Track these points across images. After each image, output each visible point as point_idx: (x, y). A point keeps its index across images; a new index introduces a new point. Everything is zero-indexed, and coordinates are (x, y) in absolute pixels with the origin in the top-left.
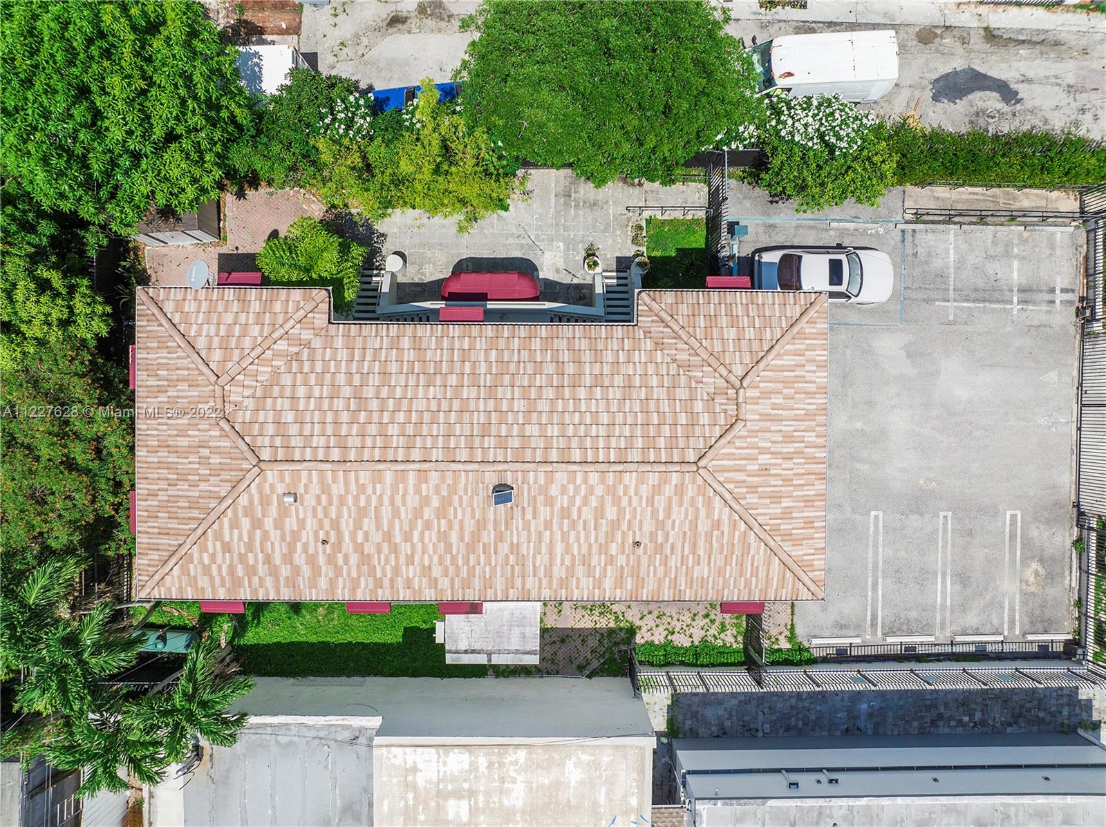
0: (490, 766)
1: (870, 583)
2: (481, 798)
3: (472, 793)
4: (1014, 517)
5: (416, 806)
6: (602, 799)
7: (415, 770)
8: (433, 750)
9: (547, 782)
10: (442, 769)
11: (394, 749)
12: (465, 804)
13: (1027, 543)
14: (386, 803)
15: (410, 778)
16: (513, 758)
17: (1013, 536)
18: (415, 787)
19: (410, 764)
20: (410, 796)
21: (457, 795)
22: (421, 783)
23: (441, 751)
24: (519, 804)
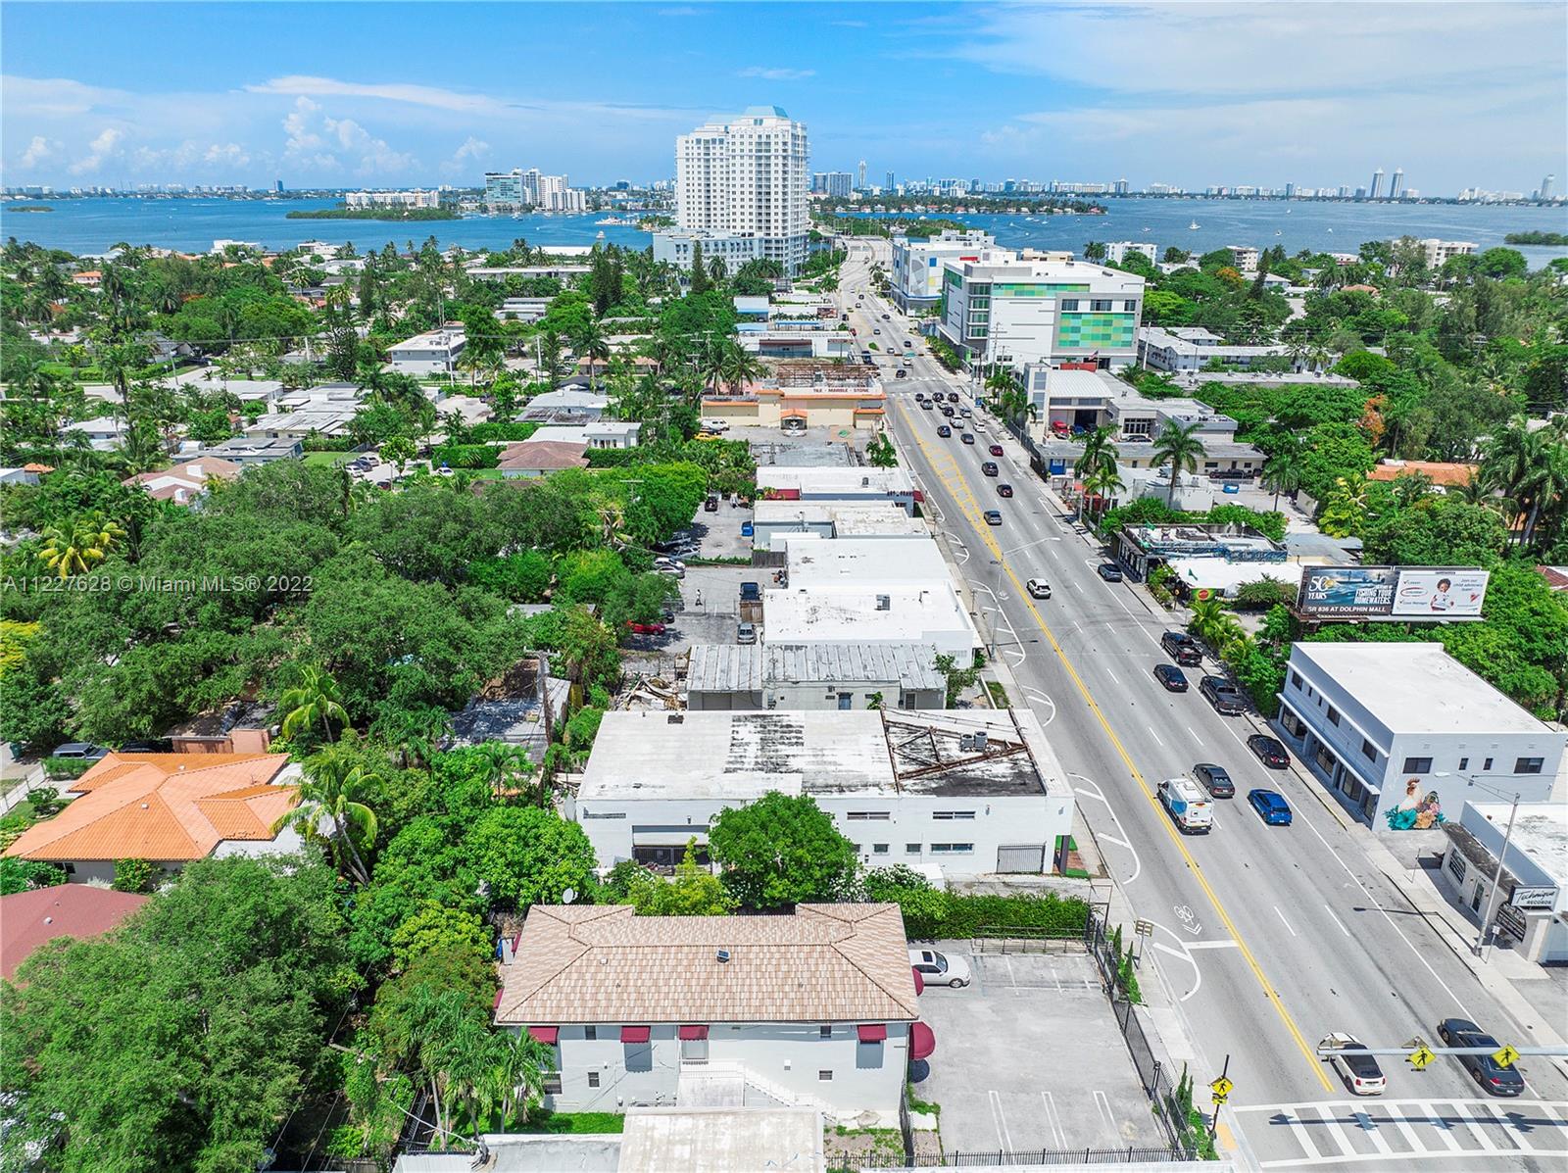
0: (707, 1126)
1: (999, 1133)
2: (699, 1145)
3: (692, 1141)
4: (1099, 1095)
5: (651, 1150)
6: (787, 1143)
7: (653, 1128)
8: (667, 1117)
9: (747, 1134)
10: (673, 1127)
11: (640, 1117)
12: (687, 1148)
13: (1115, 1110)
14: (630, 1148)
15: (649, 1133)
16: (723, 1121)
17: (1103, 1106)
18: (652, 1138)
19: (650, 1125)
20: (648, 1143)
21: (683, 1142)
22: (656, 1134)
23: (673, 1117)
24: (727, 1148)
